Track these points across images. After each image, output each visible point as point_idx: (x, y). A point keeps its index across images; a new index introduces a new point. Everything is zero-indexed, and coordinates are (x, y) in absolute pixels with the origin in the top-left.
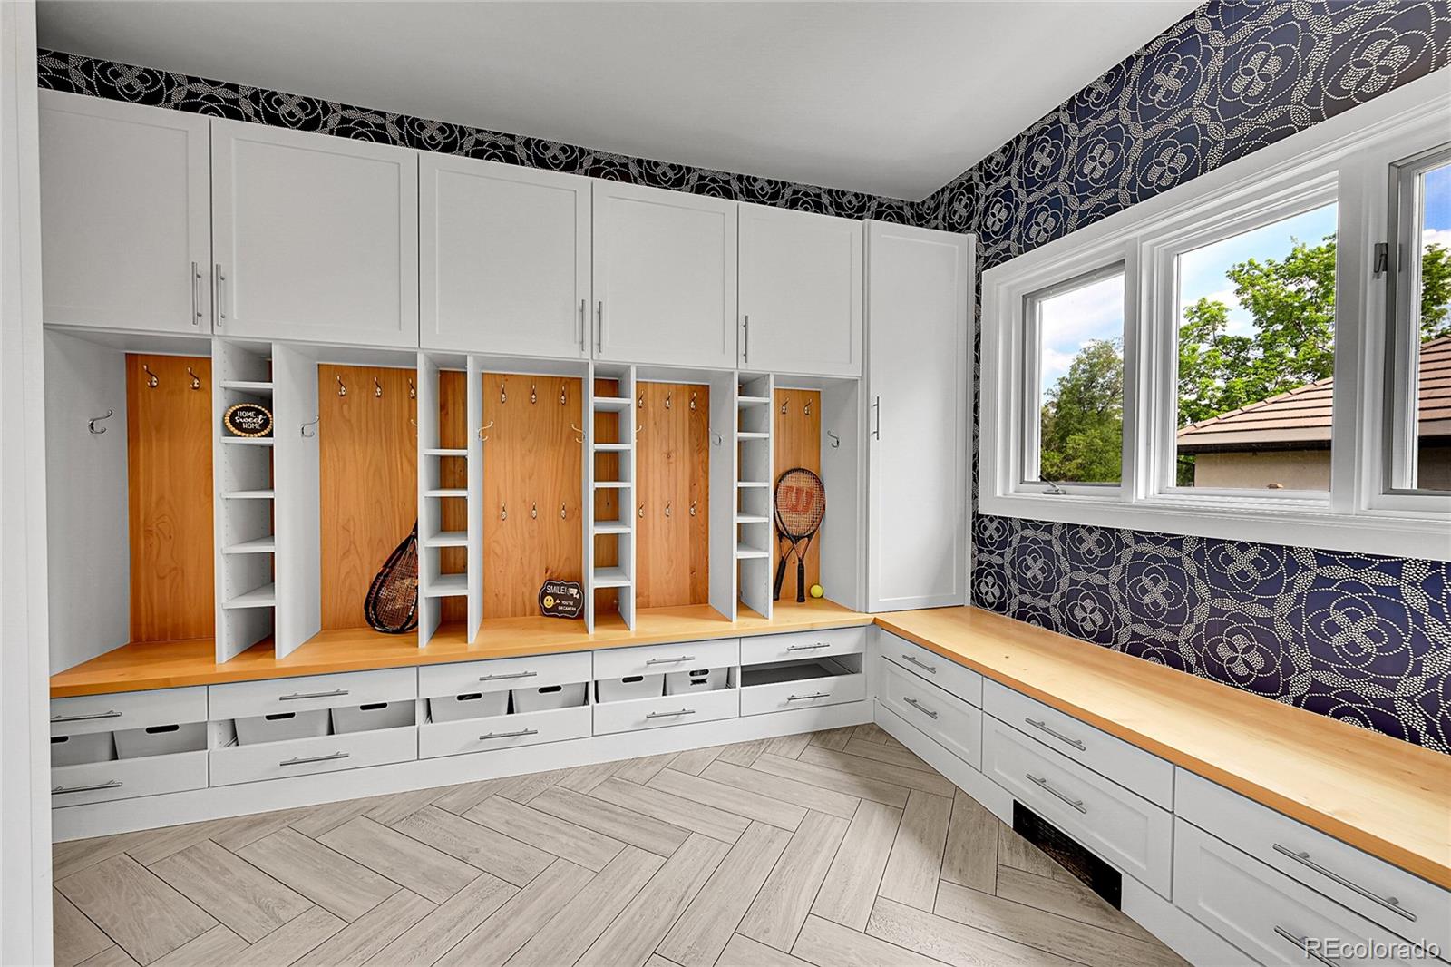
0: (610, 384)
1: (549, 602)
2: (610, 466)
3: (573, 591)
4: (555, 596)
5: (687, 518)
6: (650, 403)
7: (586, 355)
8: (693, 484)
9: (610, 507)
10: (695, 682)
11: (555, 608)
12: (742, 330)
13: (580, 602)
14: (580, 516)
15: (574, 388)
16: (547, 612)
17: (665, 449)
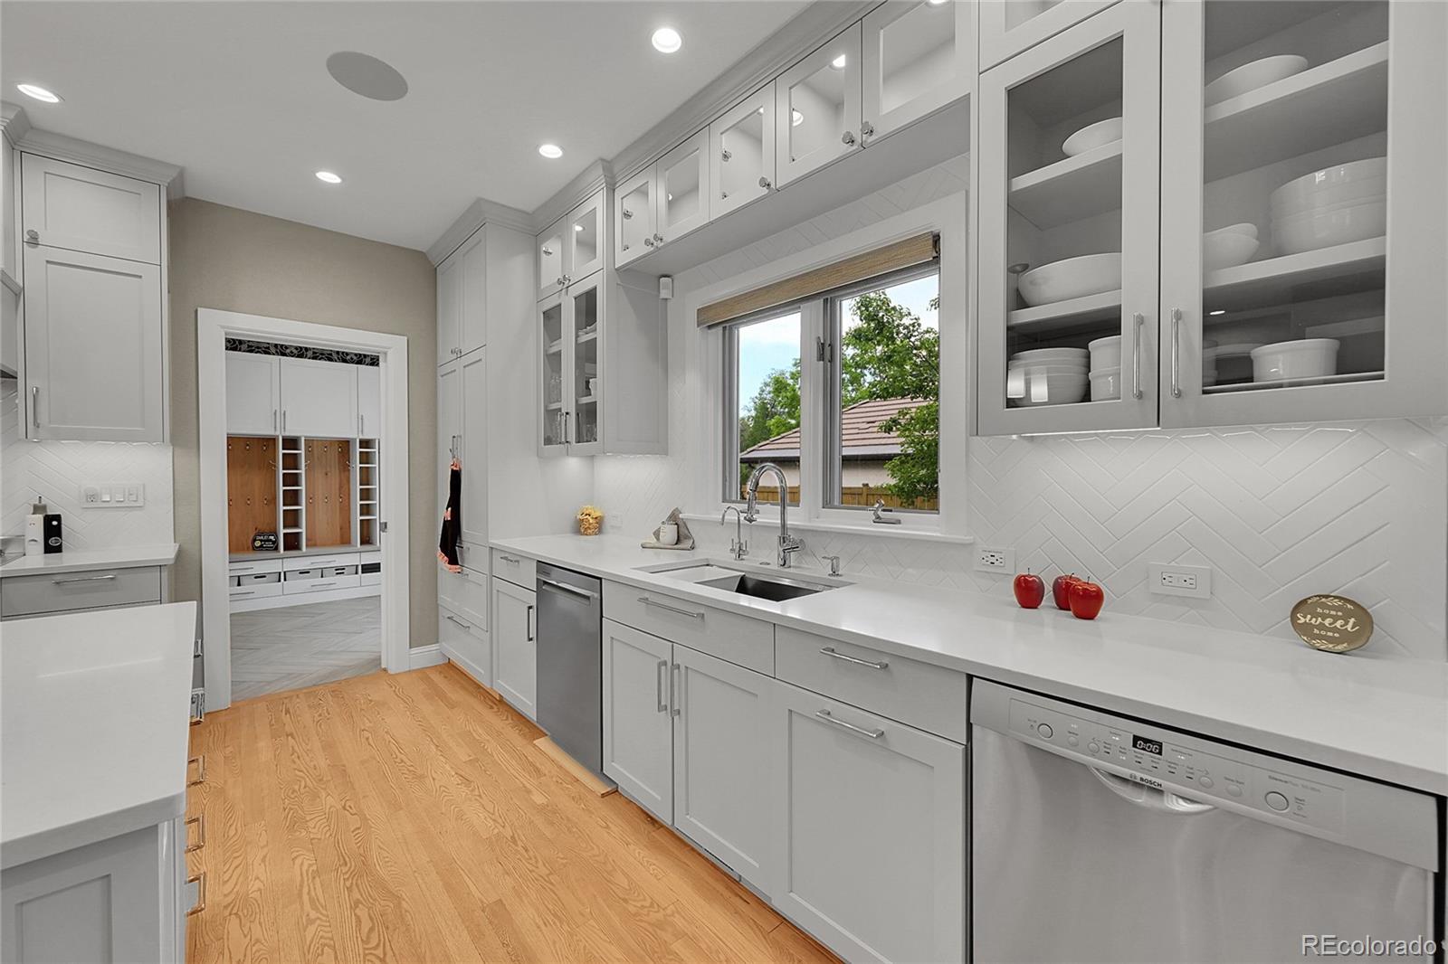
0: (291, 443)
1: (258, 544)
2: (292, 480)
3: (272, 538)
4: (261, 541)
5: (338, 503)
6: (315, 449)
7: (278, 433)
8: (341, 487)
9: (292, 498)
10: (337, 574)
11: (261, 546)
12: (360, 421)
13: (275, 542)
14: (275, 503)
15: (271, 443)
16: (255, 549)
17: (324, 471)
